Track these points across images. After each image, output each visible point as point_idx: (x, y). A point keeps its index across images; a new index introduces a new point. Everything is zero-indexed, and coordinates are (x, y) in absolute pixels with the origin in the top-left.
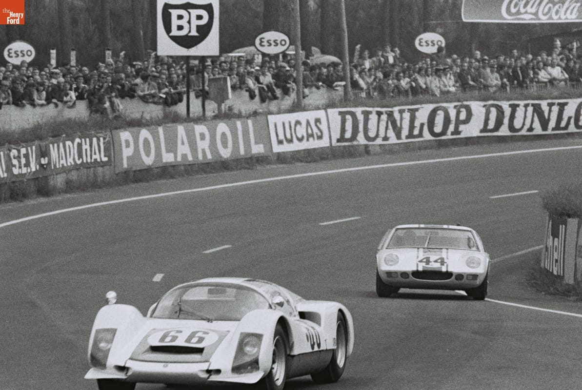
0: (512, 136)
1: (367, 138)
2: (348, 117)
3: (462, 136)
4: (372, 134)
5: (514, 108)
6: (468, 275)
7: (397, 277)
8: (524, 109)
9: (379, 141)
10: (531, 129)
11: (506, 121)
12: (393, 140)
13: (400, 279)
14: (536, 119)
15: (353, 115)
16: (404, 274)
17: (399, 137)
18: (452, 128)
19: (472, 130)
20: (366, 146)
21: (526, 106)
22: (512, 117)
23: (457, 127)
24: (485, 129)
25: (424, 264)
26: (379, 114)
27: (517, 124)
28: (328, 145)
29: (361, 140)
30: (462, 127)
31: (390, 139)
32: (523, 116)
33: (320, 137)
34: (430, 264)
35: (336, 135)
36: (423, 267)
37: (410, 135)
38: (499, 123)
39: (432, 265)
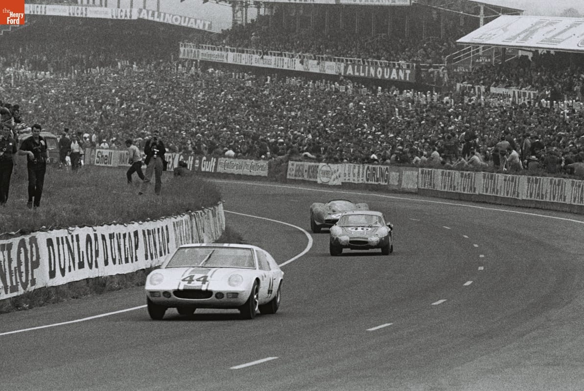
6: (228, 293)
7: (160, 296)
13: (163, 298)
16: (166, 293)
25: (186, 283)
34: (193, 282)
36: (185, 285)
39: (194, 284)
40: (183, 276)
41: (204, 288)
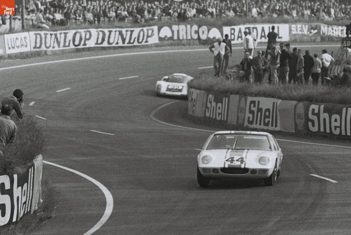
0: (108, 47)
1: (46, 47)
2: (38, 36)
3: (87, 46)
4: (48, 45)
5: (110, 32)
7: (210, 172)
8: (114, 33)
9: (51, 49)
10: (117, 43)
11: (106, 39)
12: (57, 48)
13: (213, 174)
14: (120, 38)
15: (40, 35)
16: (215, 170)
17: (59, 46)
18: (83, 42)
19: (91, 44)
20: (46, 51)
21: (116, 31)
22: (109, 37)
23: (85, 42)
24: (97, 44)
25: (229, 163)
26: (51, 35)
27: (111, 41)
28: (30, 50)
29: (43, 48)
30: (87, 42)
31: (55, 48)
32: (114, 36)
33: (26, 46)
34: (234, 162)
35: (33, 45)
36: (229, 165)
37: (64, 46)
38: (103, 40)
39: (234, 163)
40: (226, 158)
41: (243, 166)
